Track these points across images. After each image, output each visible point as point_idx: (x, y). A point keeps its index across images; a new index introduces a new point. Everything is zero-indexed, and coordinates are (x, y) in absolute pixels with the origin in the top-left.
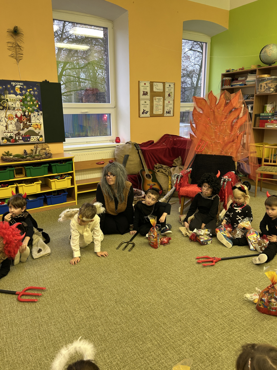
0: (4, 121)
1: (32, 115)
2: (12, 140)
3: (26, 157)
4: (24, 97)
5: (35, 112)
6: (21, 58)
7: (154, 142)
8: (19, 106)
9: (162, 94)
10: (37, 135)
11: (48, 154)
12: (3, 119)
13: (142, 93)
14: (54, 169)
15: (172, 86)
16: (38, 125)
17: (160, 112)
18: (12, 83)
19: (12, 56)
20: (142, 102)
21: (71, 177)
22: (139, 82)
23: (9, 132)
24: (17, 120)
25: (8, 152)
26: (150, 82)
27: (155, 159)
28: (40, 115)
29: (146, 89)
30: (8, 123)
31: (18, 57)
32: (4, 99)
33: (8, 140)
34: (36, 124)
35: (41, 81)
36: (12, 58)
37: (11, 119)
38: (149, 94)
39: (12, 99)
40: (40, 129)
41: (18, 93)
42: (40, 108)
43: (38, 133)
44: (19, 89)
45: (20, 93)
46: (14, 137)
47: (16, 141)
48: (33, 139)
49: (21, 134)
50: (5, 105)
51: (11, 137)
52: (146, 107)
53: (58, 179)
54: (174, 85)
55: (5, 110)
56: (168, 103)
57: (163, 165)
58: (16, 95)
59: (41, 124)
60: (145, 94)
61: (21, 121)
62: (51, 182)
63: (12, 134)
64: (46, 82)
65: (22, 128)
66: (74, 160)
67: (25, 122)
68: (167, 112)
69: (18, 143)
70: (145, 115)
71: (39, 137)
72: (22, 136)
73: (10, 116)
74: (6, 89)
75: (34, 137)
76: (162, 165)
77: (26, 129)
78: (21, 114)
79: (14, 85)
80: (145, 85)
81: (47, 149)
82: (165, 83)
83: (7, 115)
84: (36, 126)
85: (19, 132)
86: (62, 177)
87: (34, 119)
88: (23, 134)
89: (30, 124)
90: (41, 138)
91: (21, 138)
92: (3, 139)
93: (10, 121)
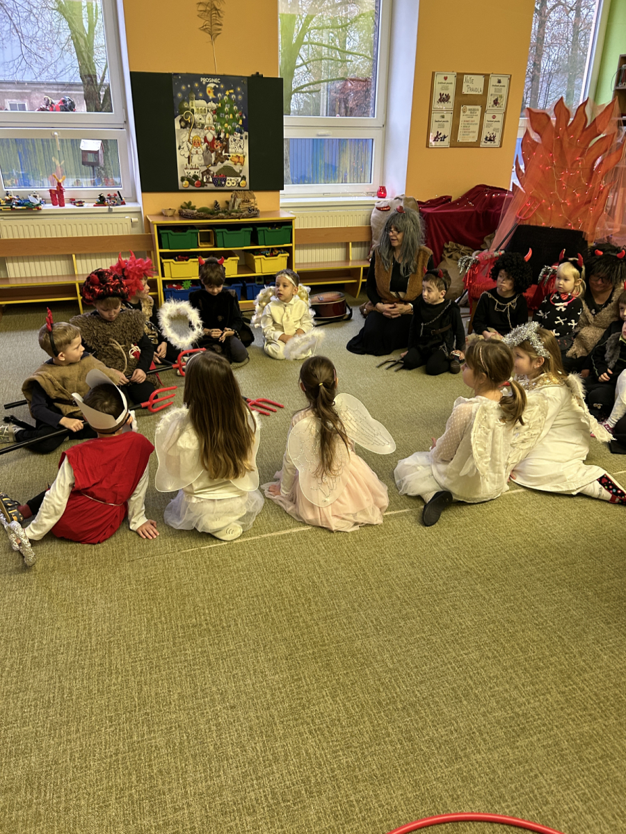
0: (186, 149)
2: (196, 182)
3: (217, 213)
4: (220, 105)
5: (237, 133)
6: (219, 32)
7: (452, 200)
8: (212, 120)
9: (480, 100)
10: (236, 175)
11: (253, 210)
12: (185, 143)
13: (437, 97)
14: (260, 236)
15: (505, 81)
16: (239, 157)
17: (473, 138)
18: (202, 79)
19: (204, 29)
20: (435, 117)
21: (288, 255)
22: (433, 73)
23: (194, 167)
24: (207, 147)
25: (190, 203)
26: (458, 74)
27: (447, 234)
28: (244, 138)
29: (447, 89)
30: (192, 152)
31: (212, 31)
32: (188, 109)
33: (191, 182)
34: (237, 156)
35: (249, 75)
36: (203, 32)
37: (198, 145)
38: (451, 99)
39: (200, 108)
40: (242, 165)
41: (211, 98)
42: (245, 127)
43: (238, 171)
44: (212, 91)
45: (214, 97)
46: (199, 177)
47: (202, 184)
48: (231, 182)
50: (189, 119)
51: (195, 177)
52: (443, 126)
53: (266, 256)
54: (510, 79)
55: (188, 128)
56: (492, 120)
57: (461, 244)
58: (208, 101)
59: (244, 157)
60: (444, 99)
61: (212, 149)
62: (254, 261)
63: (197, 171)
64: (257, 77)
65: (213, 163)
66: (296, 226)
67: (220, 152)
68: (487, 137)
69: (205, 188)
70: (439, 143)
71: (240, 179)
72: (213, 176)
73: (196, 139)
74: (193, 90)
75: (232, 178)
76: (459, 245)
77: (219, 163)
78: (214, 137)
79: (204, 83)
80: (447, 81)
81: (252, 200)
82: (489, 75)
83: (191, 138)
84: (236, 160)
85: (208, 169)
86: (272, 253)
87: (233, 146)
88: (214, 173)
89: (226, 156)
90: (243, 182)
91: (211, 180)
92: (183, 179)
93: (195, 148)
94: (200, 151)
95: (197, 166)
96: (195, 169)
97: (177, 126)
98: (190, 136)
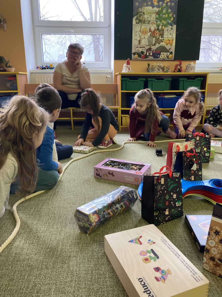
0: (138, 36)
1: (166, 29)
2: (142, 55)
4: (160, 9)
5: (169, 26)
8: (154, 19)
10: (167, 51)
12: (138, 32)
16: (170, 40)
23: (142, 47)
28: (173, 29)
30: (142, 37)
32: (141, 12)
33: (139, 56)
34: (168, 40)
39: (148, 11)
40: (171, 45)
41: (155, 5)
42: (174, 22)
43: (168, 49)
44: (156, 1)
45: (157, 4)
46: (145, 53)
47: (146, 57)
48: (163, 55)
49: (152, 50)
50: (141, 18)
51: (142, 52)
55: (140, 24)
58: (153, 6)
59: (173, 40)
61: (154, 36)
65: (153, 44)
67: (158, 37)
69: (148, 59)
71: (169, 54)
72: (153, 52)
73: (145, 30)
75: (164, 53)
77: (157, 44)
78: (155, 28)
83: (142, 29)
84: (168, 42)
85: (150, 48)
87: (166, 34)
88: (153, 50)
89: (162, 40)
90: (171, 55)
91: (151, 54)
92: (135, 54)
93: (143, 35)
94: (147, 37)
95: (144, 46)
96: (142, 48)
97: (134, 22)
98: (141, 28)
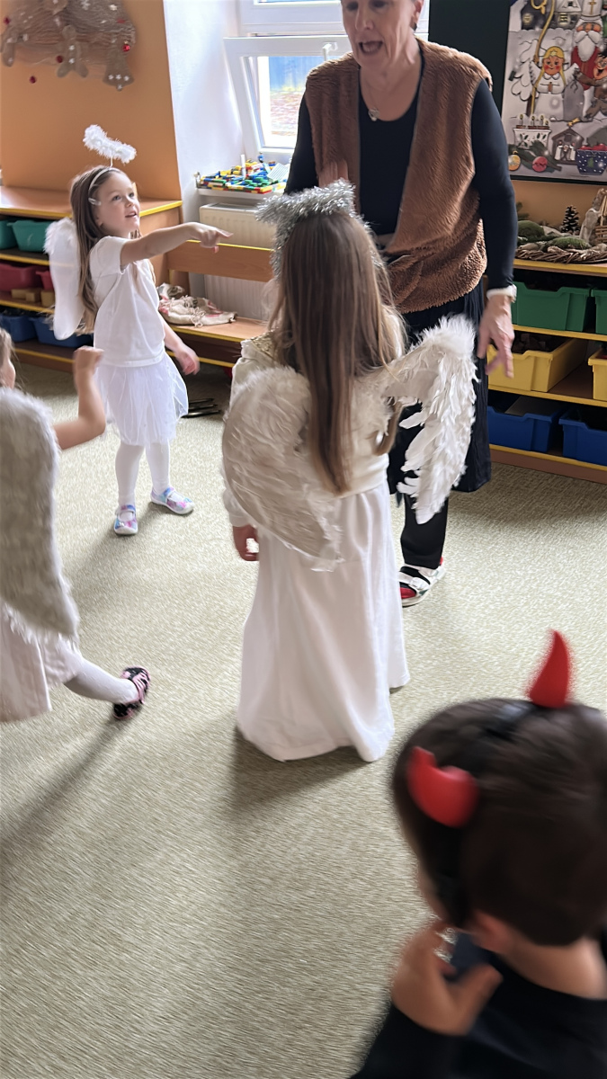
0: (526, 79)
2: (537, 159)
8: (597, 7)
12: (526, 65)
23: (537, 124)
24: (575, 76)
30: (539, 86)
33: (525, 158)
37: (555, 70)
46: (546, 149)
47: (552, 164)
49: (578, 138)
50: (541, 6)
51: (538, 147)
55: (537, 29)
61: (589, 80)
63: (543, 133)
65: (584, 114)
67: (605, 86)
69: (555, 174)
72: (578, 146)
73: (554, 54)
77: (600, 116)
78: (596, 49)
83: (542, 53)
85: (570, 130)
88: (582, 139)
91: (573, 158)
93: (547, 76)
94: (559, 84)
95: (545, 120)
96: (539, 128)
97: (515, 23)
98: (539, 47)
